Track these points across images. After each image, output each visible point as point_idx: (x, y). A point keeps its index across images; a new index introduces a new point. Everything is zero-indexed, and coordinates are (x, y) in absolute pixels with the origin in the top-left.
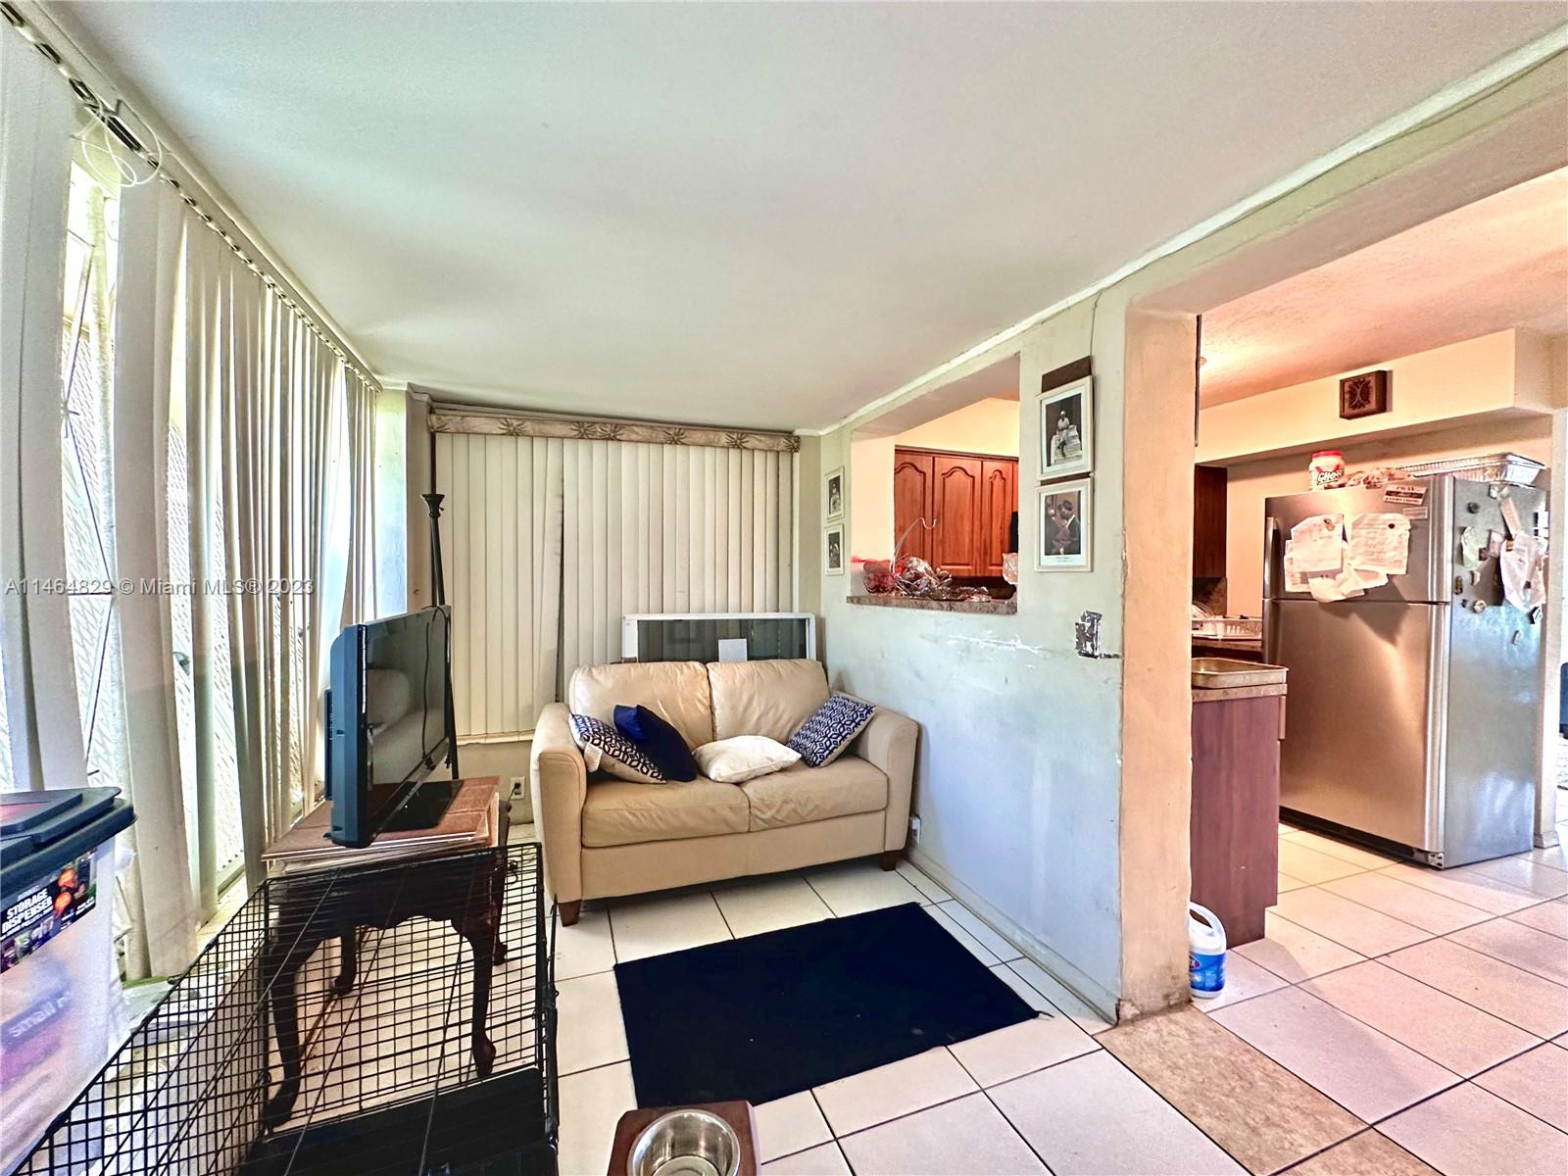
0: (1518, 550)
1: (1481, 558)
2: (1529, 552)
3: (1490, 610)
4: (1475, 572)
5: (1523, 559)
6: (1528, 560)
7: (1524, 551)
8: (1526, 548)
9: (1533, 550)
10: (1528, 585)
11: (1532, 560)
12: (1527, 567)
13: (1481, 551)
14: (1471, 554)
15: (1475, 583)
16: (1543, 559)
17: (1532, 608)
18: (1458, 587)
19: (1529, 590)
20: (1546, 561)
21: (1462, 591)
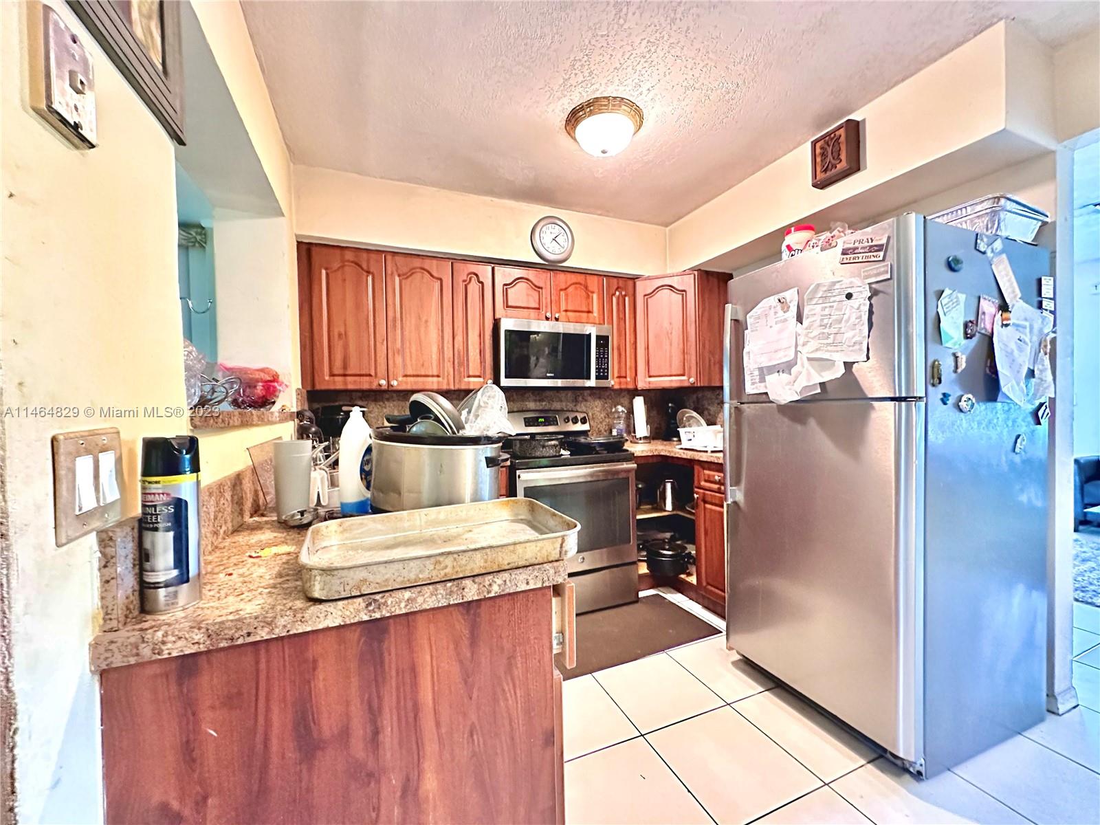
0: (1017, 326)
1: (967, 336)
2: (1031, 328)
3: (981, 408)
4: (959, 354)
5: (1023, 337)
6: (1031, 340)
7: (1025, 327)
8: (1027, 324)
9: (1036, 327)
10: (1031, 373)
11: (1035, 339)
12: (1028, 350)
13: (966, 326)
14: (952, 327)
15: (959, 370)
16: (1049, 339)
17: (1037, 403)
18: (934, 376)
19: (1033, 381)
20: (1053, 341)
21: (940, 382)
